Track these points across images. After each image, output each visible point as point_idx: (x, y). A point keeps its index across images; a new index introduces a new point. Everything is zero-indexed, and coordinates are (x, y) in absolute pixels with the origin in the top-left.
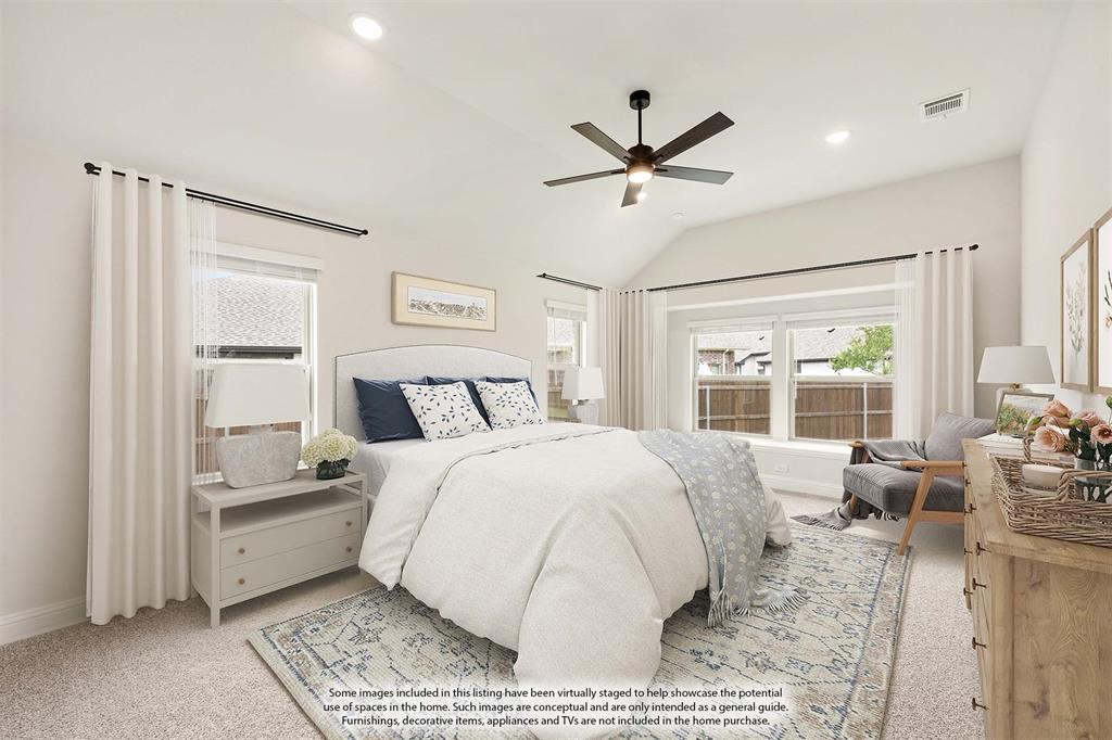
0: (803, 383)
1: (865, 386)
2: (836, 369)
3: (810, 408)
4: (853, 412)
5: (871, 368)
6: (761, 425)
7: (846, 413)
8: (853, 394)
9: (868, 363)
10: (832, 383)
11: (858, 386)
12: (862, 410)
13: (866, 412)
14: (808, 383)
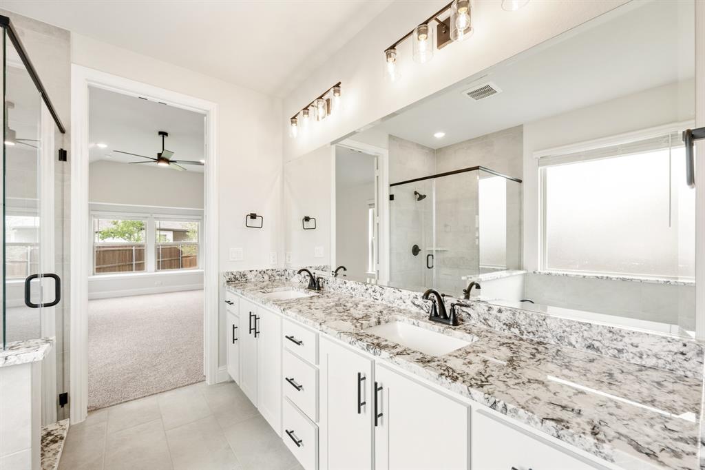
0: (100, 247)
1: (134, 248)
2: (103, 238)
3: (104, 262)
4: (128, 263)
5: (130, 238)
6: (140, 267)
7: (124, 264)
8: (127, 253)
9: (127, 235)
10: (116, 247)
11: (130, 248)
12: (132, 261)
13: (134, 263)
14: (103, 247)
